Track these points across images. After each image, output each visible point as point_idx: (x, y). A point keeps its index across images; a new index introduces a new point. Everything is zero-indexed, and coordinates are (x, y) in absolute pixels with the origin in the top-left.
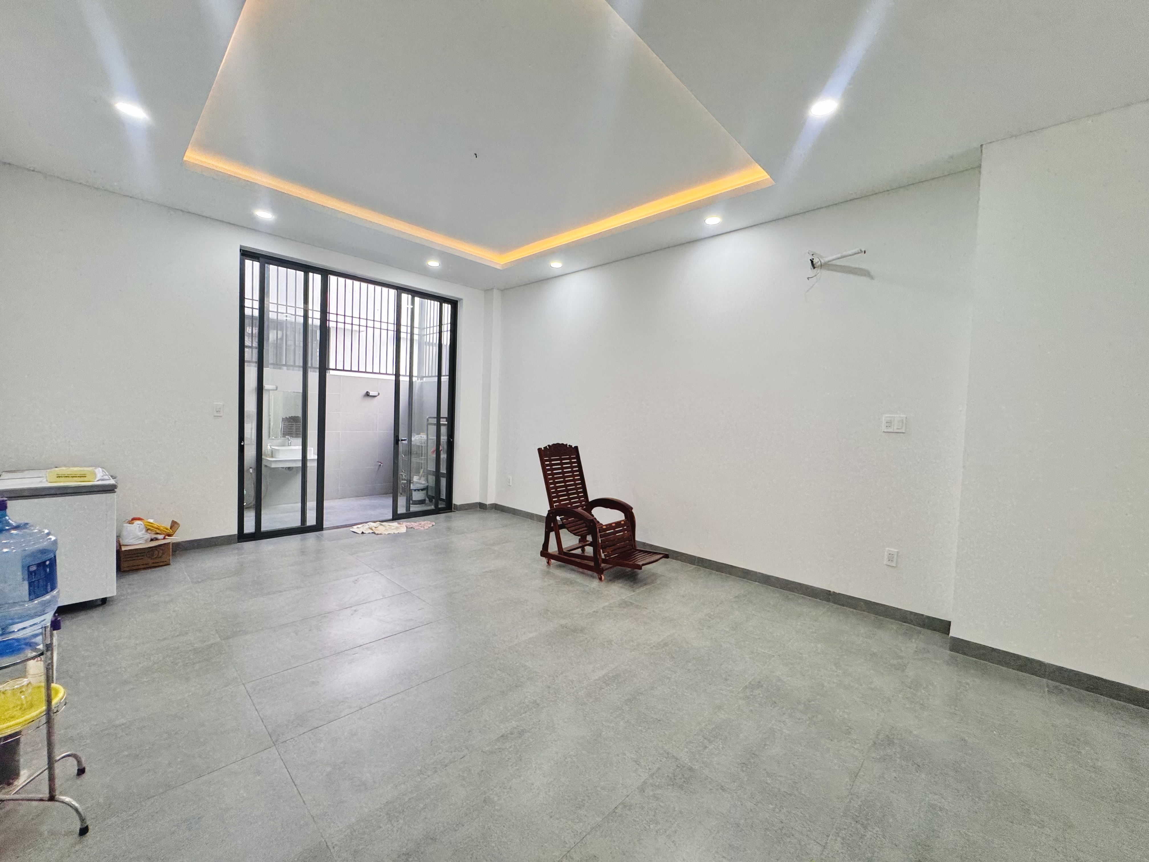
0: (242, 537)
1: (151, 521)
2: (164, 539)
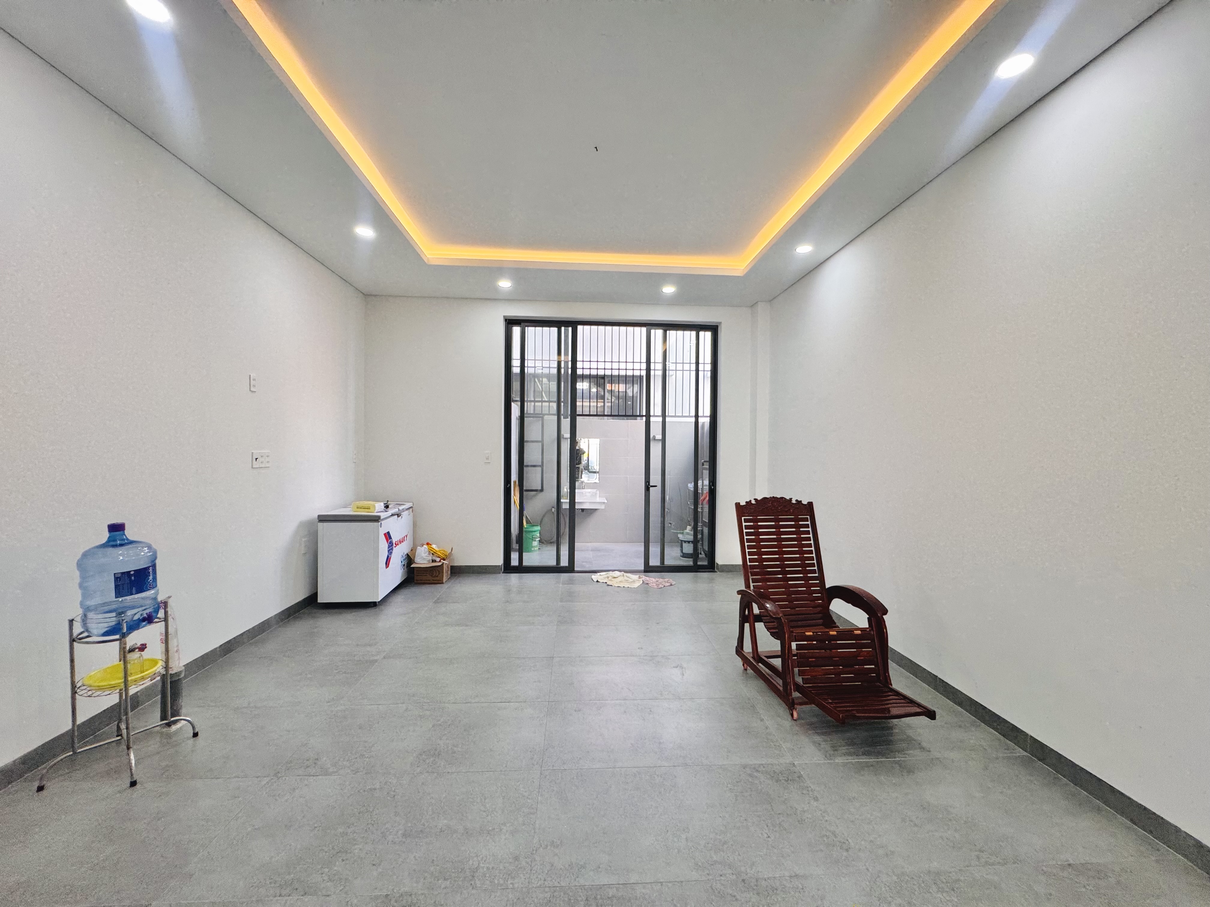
0: (508, 568)
1: (434, 546)
2: (440, 561)
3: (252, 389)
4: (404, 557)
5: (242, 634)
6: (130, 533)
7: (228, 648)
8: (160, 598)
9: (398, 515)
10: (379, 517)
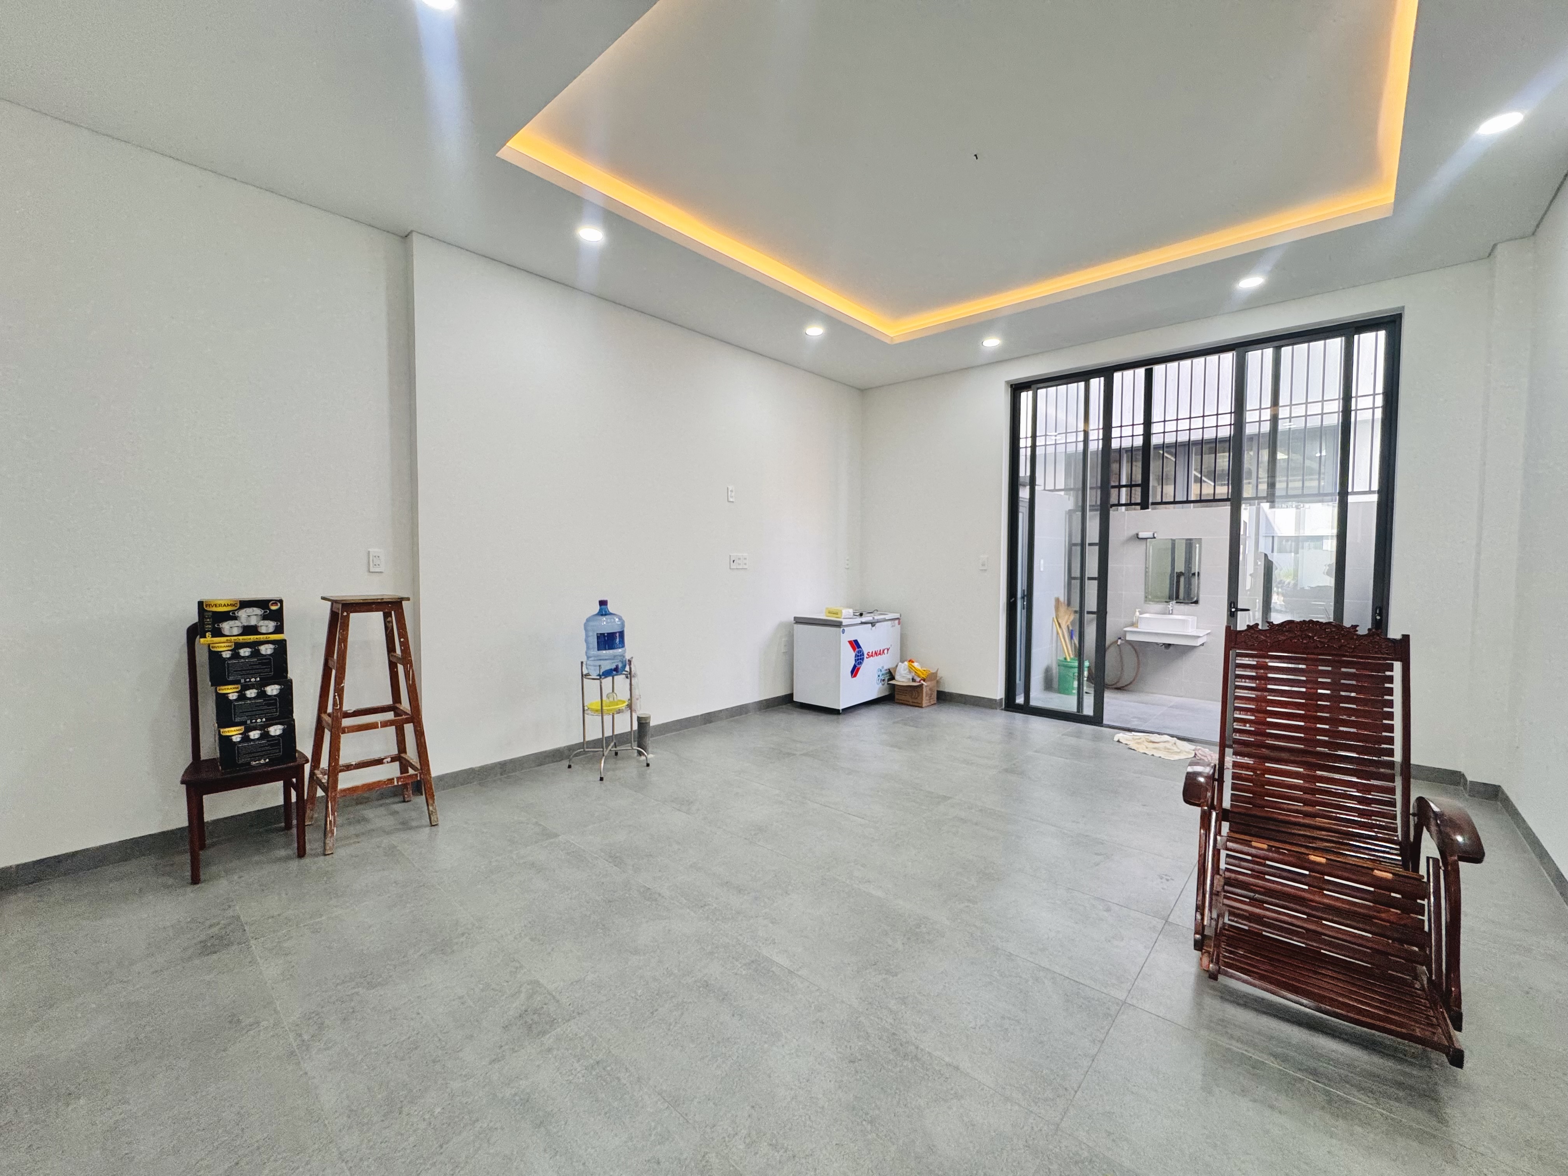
0: (1011, 705)
1: (916, 664)
2: (920, 682)
3: (731, 500)
4: (884, 672)
5: (721, 711)
6: (611, 608)
7: (708, 718)
8: (628, 657)
9: (871, 623)
10: (841, 623)
